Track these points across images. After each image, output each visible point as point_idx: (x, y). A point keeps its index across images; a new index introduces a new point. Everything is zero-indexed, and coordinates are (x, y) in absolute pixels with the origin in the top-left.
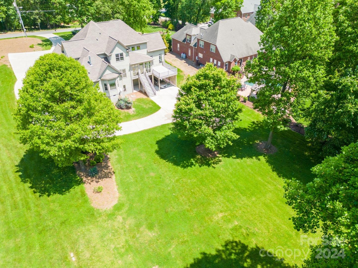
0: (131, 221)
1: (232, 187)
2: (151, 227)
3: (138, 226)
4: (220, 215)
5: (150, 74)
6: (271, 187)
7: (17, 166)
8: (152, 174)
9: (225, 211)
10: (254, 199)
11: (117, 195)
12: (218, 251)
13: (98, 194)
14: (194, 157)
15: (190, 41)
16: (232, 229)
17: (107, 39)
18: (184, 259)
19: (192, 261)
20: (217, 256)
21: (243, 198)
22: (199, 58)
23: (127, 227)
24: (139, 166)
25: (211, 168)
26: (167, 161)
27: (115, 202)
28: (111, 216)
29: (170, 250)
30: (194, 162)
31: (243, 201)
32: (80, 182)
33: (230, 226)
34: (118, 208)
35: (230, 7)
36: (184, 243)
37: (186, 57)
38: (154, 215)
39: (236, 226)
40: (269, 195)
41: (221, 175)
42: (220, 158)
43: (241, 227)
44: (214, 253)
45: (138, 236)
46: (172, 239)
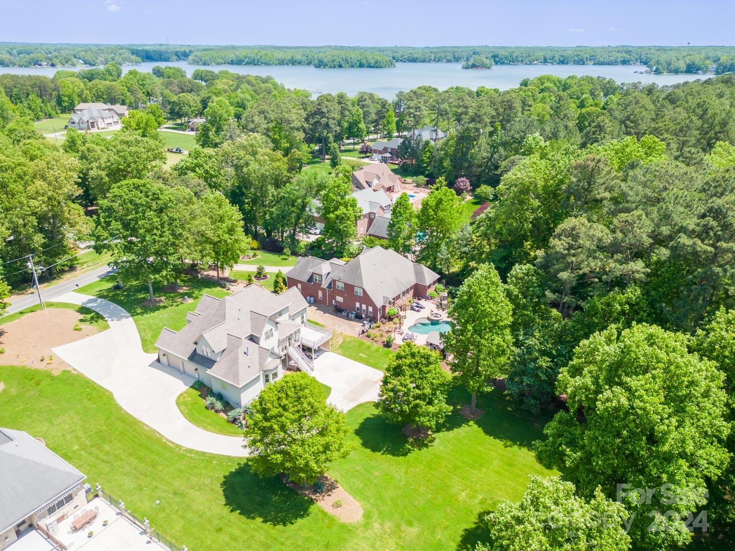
0: (388, 525)
1: (460, 464)
2: (410, 523)
3: (398, 527)
4: (463, 494)
5: (298, 343)
6: (494, 454)
7: (226, 505)
8: (376, 473)
9: (466, 489)
10: (484, 470)
11: (358, 504)
12: (476, 523)
13: (339, 509)
14: (407, 442)
15: (321, 281)
16: (480, 504)
17: (249, 316)
18: (454, 540)
19: (460, 539)
20: (477, 528)
21: (475, 472)
22: (336, 302)
23: (389, 530)
24: (358, 468)
25: (429, 448)
26: (383, 454)
27: (361, 512)
28: (367, 526)
29: (439, 537)
30: (410, 447)
31: (476, 475)
32: (312, 502)
33: (477, 501)
34: (368, 516)
35: (348, 219)
36: (446, 528)
37: (315, 301)
38: (405, 512)
39: (481, 500)
40: (496, 462)
41: (444, 455)
42: (433, 436)
43: (486, 499)
44: (474, 526)
45: (403, 535)
46: (435, 528)
